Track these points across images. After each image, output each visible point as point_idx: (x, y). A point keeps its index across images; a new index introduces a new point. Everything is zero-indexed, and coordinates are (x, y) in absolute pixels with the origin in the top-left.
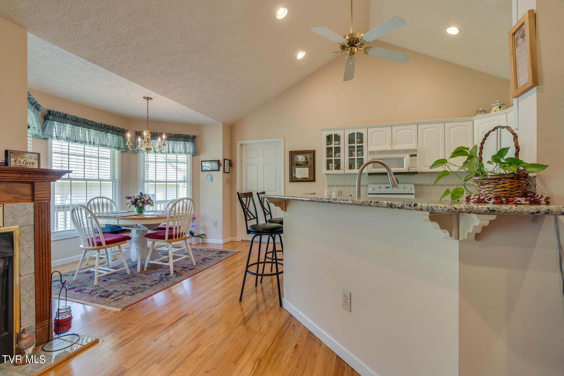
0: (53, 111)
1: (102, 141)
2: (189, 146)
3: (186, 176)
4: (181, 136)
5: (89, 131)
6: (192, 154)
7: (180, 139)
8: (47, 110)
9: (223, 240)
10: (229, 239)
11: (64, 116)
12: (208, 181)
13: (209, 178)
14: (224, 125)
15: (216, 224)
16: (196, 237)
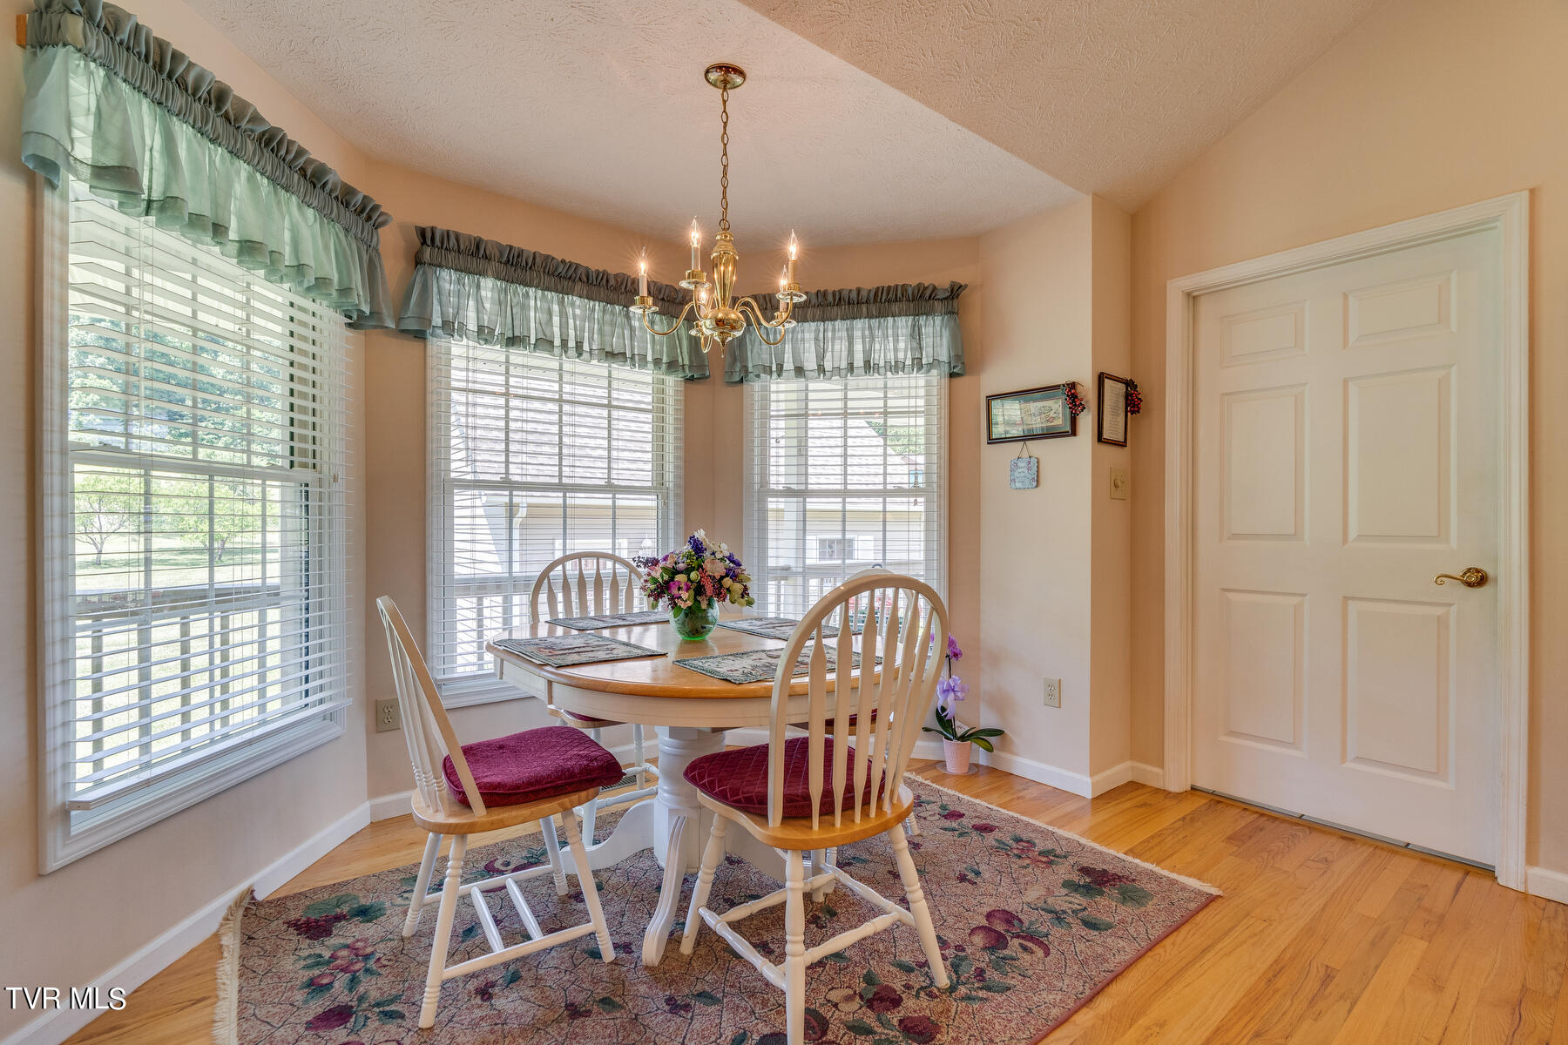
0: (433, 230)
1: (608, 338)
2: (936, 333)
3: (923, 467)
4: (899, 295)
5: (561, 303)
6: (946, 369)
7: (895, 307)
8: (416, 227)
9: (1098, 777)
10: (1120, 773)
11: (473, 248)
12: (1018, 485)
13: (1022, 471)
14: (1102, 202)
15: (1054, 693)
16: (963, 738)
